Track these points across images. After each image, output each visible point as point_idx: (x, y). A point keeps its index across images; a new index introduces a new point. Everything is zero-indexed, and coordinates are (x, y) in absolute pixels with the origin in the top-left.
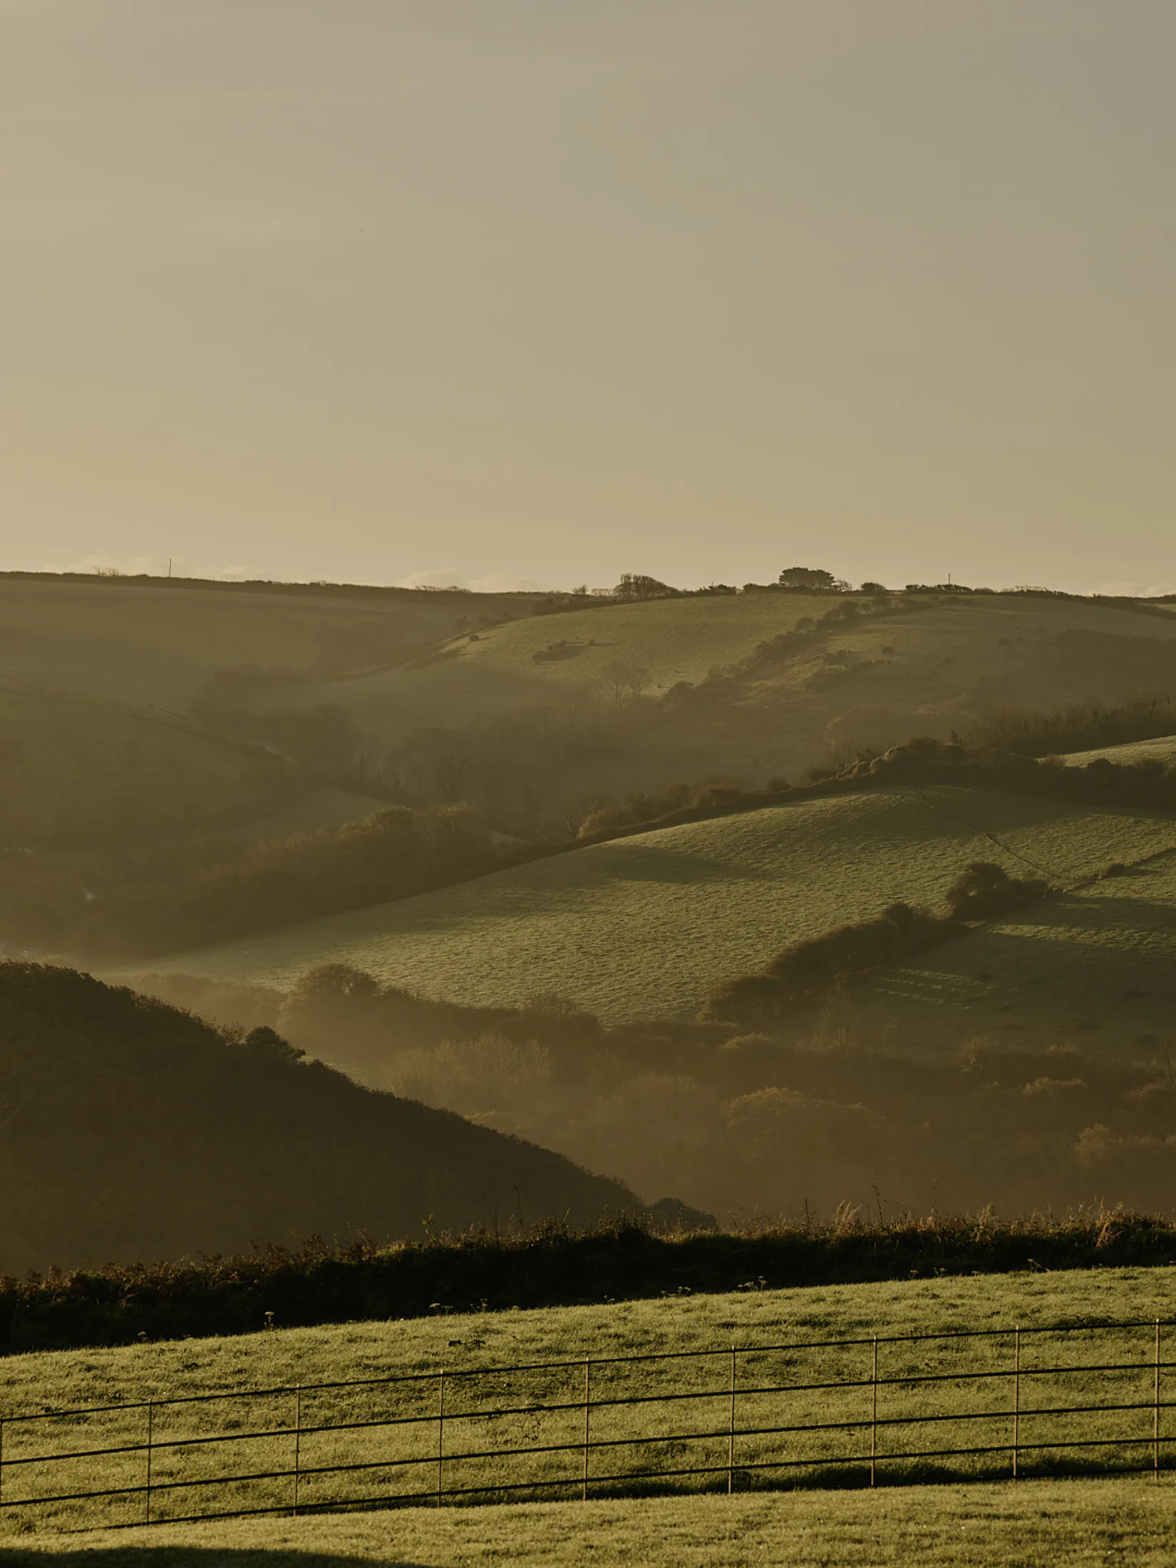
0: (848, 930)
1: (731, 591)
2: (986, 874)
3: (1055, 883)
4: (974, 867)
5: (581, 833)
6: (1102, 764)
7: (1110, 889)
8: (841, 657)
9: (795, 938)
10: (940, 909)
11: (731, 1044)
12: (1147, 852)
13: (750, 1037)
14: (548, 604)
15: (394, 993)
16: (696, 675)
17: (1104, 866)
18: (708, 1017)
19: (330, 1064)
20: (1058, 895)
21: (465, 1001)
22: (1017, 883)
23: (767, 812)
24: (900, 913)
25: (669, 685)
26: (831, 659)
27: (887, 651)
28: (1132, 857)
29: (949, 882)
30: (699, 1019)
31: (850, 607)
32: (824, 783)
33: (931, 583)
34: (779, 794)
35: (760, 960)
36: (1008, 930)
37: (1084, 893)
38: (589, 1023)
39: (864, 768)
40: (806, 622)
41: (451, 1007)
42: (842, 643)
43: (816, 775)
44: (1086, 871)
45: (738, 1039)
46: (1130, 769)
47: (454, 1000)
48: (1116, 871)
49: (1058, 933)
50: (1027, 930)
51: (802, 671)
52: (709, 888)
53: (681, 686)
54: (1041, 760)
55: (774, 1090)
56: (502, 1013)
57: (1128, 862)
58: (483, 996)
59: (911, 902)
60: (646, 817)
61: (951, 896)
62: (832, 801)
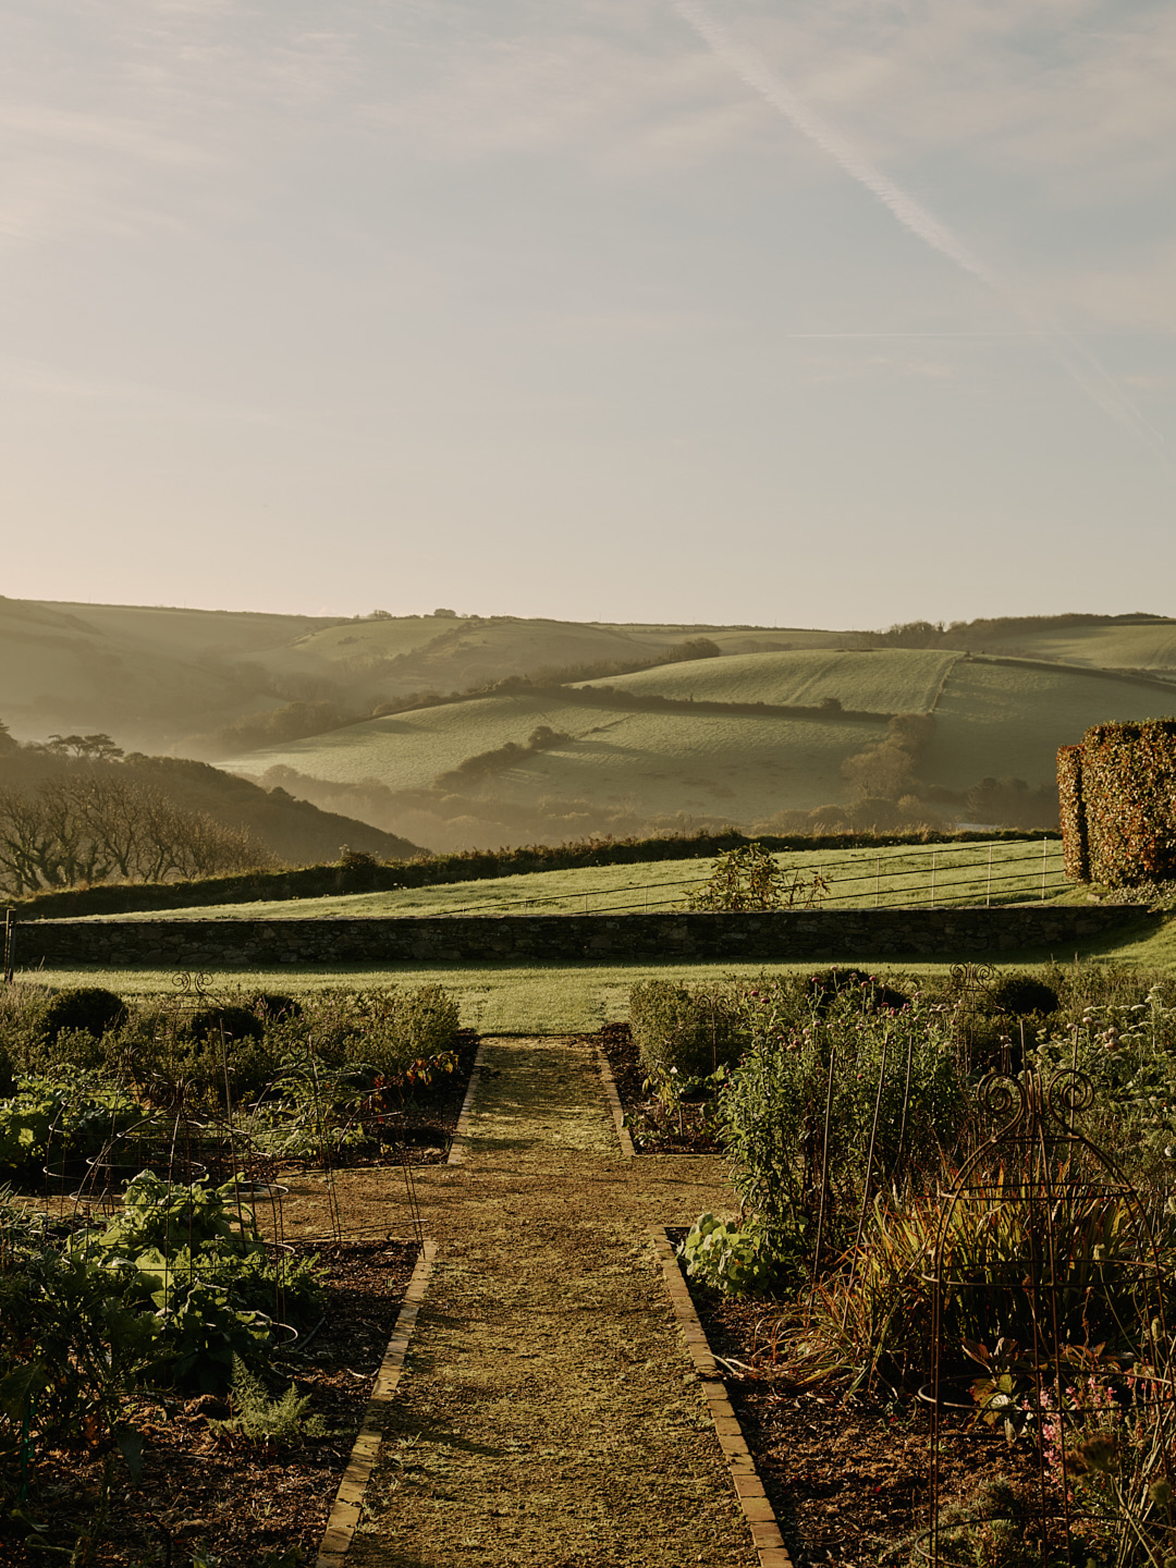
0: (490, 753)
1: (417, 617)
2: (544, 731)
3: (571, 735)
4: (539, 728)
5: (374, 714)
6: (589, 687)
7: (594, 738)
8: (466, 644)
9: (467, 756)
10: (526, 744)
11: (444, 799)
12: (608, 723)
13: (453, 795)
14: (343, 622)
15: (304, 776)
16: (406, 651)
17: (591, 728)
18: (434, 787)
19: (310, 802)
20: (572, 740)
21: (333, 780)
22: (556, 735)
23: (451, 705)
24: (511, 746)
25: (395, 656)
26: (461, 645)
27: (485, 642)
28: (601, 725)
29: (530, 733)
30: (431, 788)
31: (468, 624)
32: (474, 694)
33: (501, 615)
34: (456, 698)
35: (454, 764)
36: (553, 753)
37: (583, 739)
38: (386, 789)
39: (490, 688)
40: (451, 630)
41: (328, 782)
42: (465, 639)
43: (470, 691)
44: (583, 730)
45: (448, 796)
46: (600, 689)
47: (328, 779)
48: (596, 730)
49: (573, 755)
50: (561, 754)
51: (449, 650)
52: (430, 735)
53: (401, 655)
54: (563, 685)
55: (465, 817)
56: (349, 785)
57: (600, 726)
58: (340, 778)
59: (514, 741)
60: (400, 706)
61: (530, 739)
62: (478, 701)
